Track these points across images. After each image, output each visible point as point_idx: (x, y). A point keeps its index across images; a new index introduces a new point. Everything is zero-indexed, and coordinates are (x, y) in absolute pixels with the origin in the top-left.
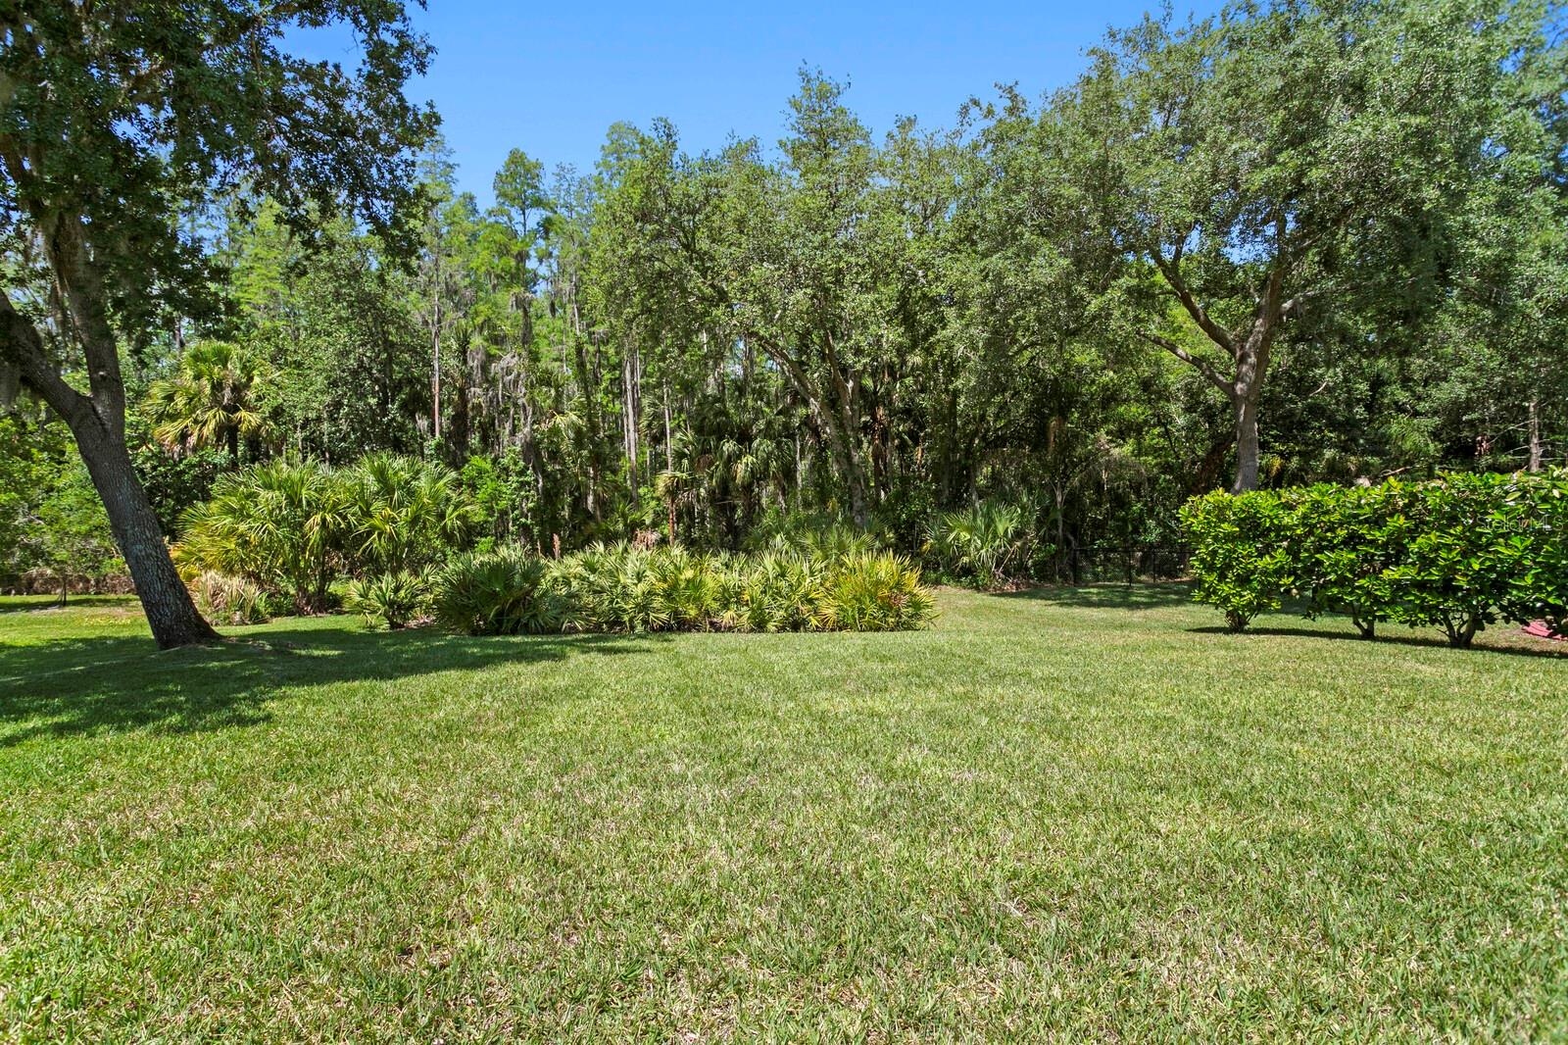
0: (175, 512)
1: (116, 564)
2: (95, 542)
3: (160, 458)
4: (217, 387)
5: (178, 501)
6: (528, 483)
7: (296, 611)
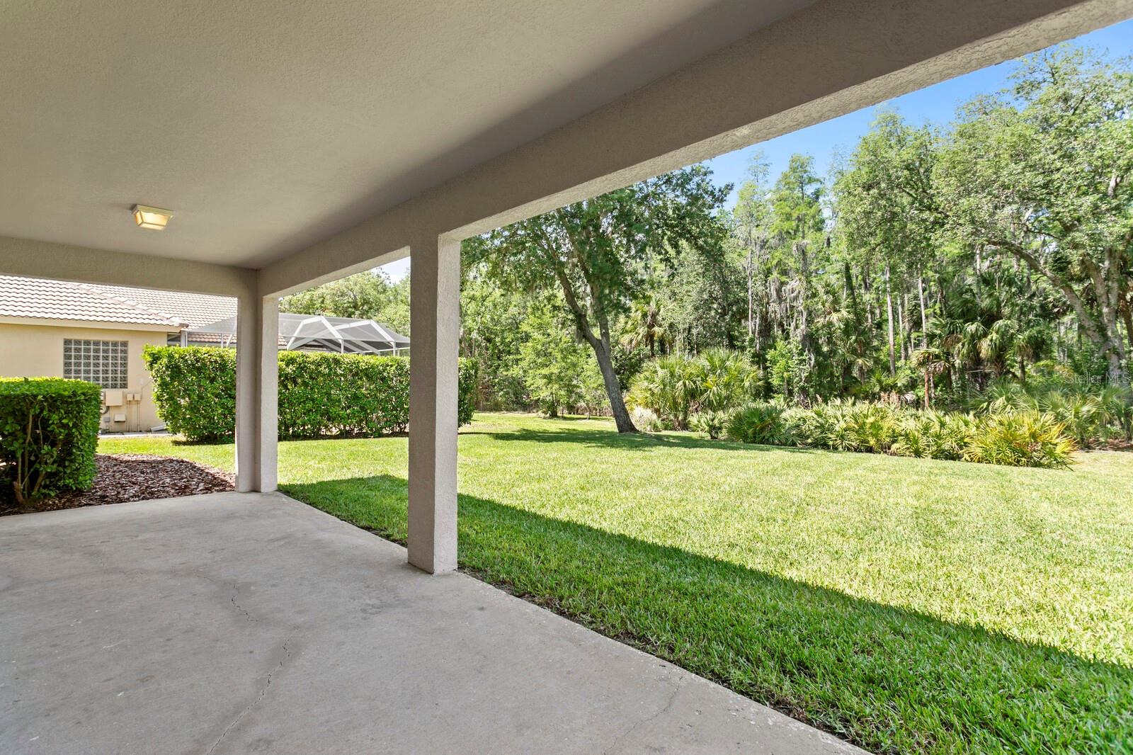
0: (629, 377)
1: (606, 403)
2: (599, 392)
3: (622, 351)
4: (645, 315)
5: (630, 372)
6: (805, 360)
7: (674, 429)
